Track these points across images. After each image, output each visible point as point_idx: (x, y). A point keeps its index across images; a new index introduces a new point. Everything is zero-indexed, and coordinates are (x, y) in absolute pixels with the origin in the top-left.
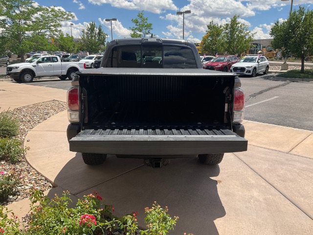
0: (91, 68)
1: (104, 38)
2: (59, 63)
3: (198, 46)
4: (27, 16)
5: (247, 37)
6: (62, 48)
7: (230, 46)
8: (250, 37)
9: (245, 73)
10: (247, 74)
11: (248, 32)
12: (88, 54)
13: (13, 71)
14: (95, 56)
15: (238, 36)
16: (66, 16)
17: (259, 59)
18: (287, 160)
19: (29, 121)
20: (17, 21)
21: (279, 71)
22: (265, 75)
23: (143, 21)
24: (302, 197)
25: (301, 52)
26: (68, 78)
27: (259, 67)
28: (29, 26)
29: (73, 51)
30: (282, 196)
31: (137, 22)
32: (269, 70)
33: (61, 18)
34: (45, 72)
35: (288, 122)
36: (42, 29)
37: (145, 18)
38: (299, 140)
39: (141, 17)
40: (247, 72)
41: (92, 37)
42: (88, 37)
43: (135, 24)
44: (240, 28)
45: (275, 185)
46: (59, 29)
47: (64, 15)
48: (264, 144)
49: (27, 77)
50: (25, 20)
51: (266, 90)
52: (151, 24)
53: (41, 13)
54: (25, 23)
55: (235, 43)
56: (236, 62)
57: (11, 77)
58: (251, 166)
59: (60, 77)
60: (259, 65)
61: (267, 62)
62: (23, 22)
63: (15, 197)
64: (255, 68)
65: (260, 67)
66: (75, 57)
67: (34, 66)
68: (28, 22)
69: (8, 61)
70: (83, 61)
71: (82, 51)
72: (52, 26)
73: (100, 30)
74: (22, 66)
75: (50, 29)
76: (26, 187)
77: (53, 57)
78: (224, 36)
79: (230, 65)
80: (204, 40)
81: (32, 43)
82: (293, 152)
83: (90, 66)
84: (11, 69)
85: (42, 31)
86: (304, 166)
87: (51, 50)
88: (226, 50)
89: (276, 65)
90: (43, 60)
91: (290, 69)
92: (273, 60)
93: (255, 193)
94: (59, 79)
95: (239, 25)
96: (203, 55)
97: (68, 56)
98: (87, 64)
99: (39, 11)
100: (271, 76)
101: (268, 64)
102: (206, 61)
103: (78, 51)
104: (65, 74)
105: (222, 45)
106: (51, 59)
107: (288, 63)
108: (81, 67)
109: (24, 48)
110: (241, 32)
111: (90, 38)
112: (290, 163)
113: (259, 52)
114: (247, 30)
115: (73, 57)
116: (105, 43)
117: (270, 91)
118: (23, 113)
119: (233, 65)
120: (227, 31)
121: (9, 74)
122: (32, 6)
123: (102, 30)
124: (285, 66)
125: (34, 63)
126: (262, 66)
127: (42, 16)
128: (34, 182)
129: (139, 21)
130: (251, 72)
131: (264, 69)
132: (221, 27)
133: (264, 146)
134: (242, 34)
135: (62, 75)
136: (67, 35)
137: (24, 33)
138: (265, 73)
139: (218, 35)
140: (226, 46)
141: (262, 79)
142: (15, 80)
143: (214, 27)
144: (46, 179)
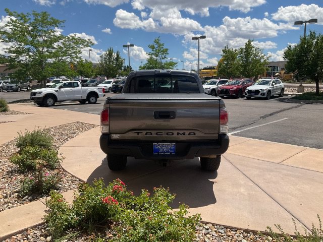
0: (109, 92)
1: (122, 63)
2: (80, 87)
3: (215, 69)
4: (49, 44)
5: (262, 61)
6: (81, 73)
7: (245, 69)
8: (265, 60)
9: (259, 95)
10: (262, 96)
11: (263, 55)
12: (106, 78)
13: (37, 96)
14: (113, 80)
15: (253, 59)
16: (86, 43)
17: (273, 82)
18: (276, 168)
19: (59, 139)
20: (41, 49)
21: (295, 93)
22: (281, 98)
23: (159, 46)
24: (279, 193)
25: (315, 74)
26: (87, 102)
27: (273, 90)
28: (51, 53)
29: (91, 75)
30: (263, 192)
31: (153, 47)
32: (285, 93)
33: (81, 46)
34: (66, 97)
35: (290, 140)
36: (63, 56)
37: (161, 44)
38: (293, 154)
39: (157, 43)
40: (261, 95)
41: (110, 62)
42: (106, 62)
43: (151, 49)
44: (254, 52)
45: (260, 185)
46: (79, 55)
47: (85, 43)
48: (259, 157)
49: (50, 101)
50: (48, 48)
51: (277, 112)
52: (167, 50)
53: (62, 41)
54: (47, 51)
55: (251, 66)
56: (251, 85)
57: (35, 102)
58: (244, 173)
59: (79, 101)
60: (273, 87)
61: (282, 84)
62: (45, 49)
63: (58, 191)
64: (269, 91)
65: (275, 90)
66: (93, 82)
67: (56, 91)
68: (50, 49)
69: (29, 86)
70: (102, 86)
71: (100, 75)
72: (73, 53)
73: (118, 55)
74: (45, 91)
75: (71, 56)
76: (65, 185)
77: (73, 83)
78: (239, 60)
79: (245, 88)
80: (220, 64)
81: (54, 70)
82: (284, 163)
83: (107, 91)
84: (35, 94)
85: (63, 58)
86: (289, 172)
87: (72, 76)
88: (241, 73)
89: (293, 87)
90: (65, 86)
91: (306, 91)
92: (290, 83)
93: (242, 190)
94: (79, 103)
95: (254, 49)
96: (218, 79)
97: (87, 80)
98: (105, 88)
99: (60, 39)
100: (287, 98)
101: (283, 86)
102: (221, 84)
103: (96, 76)
104: (85, 98)
105: (237, 68)
106: (72, 84)
107: (304, 85)
108: (100, 92)
109: (47, 74)
110: (256, 55)
111: (108, 63)
112: (278, 170)
113: (277, 74)
114: (262, 53)
115: (92, 82)
116: (123, 68)
117: (281, 113)
118: (52, 133)
119: (247, 88)
120: (242, 55)
121: (32, 99)
122: (54, 35)
123: (120, 56)
124: (301, 89)
125: (56, 89)
126: (277, 89)
127: (63, 44)
128: (70, 182)
129: (156, 46)
130: (266, 95)
131: (279, 92)
132: (236, 50)
133: (259, 158)
134: (257, 58)
135: (83, 100)
136: (86, 60)
137: (46, 60)
138: (280, 95)
139: (233, 59)
140: (241, 69)
141: (276, 101)
142: (38, 104)
143: (229, 51)
144: (80, 180)
